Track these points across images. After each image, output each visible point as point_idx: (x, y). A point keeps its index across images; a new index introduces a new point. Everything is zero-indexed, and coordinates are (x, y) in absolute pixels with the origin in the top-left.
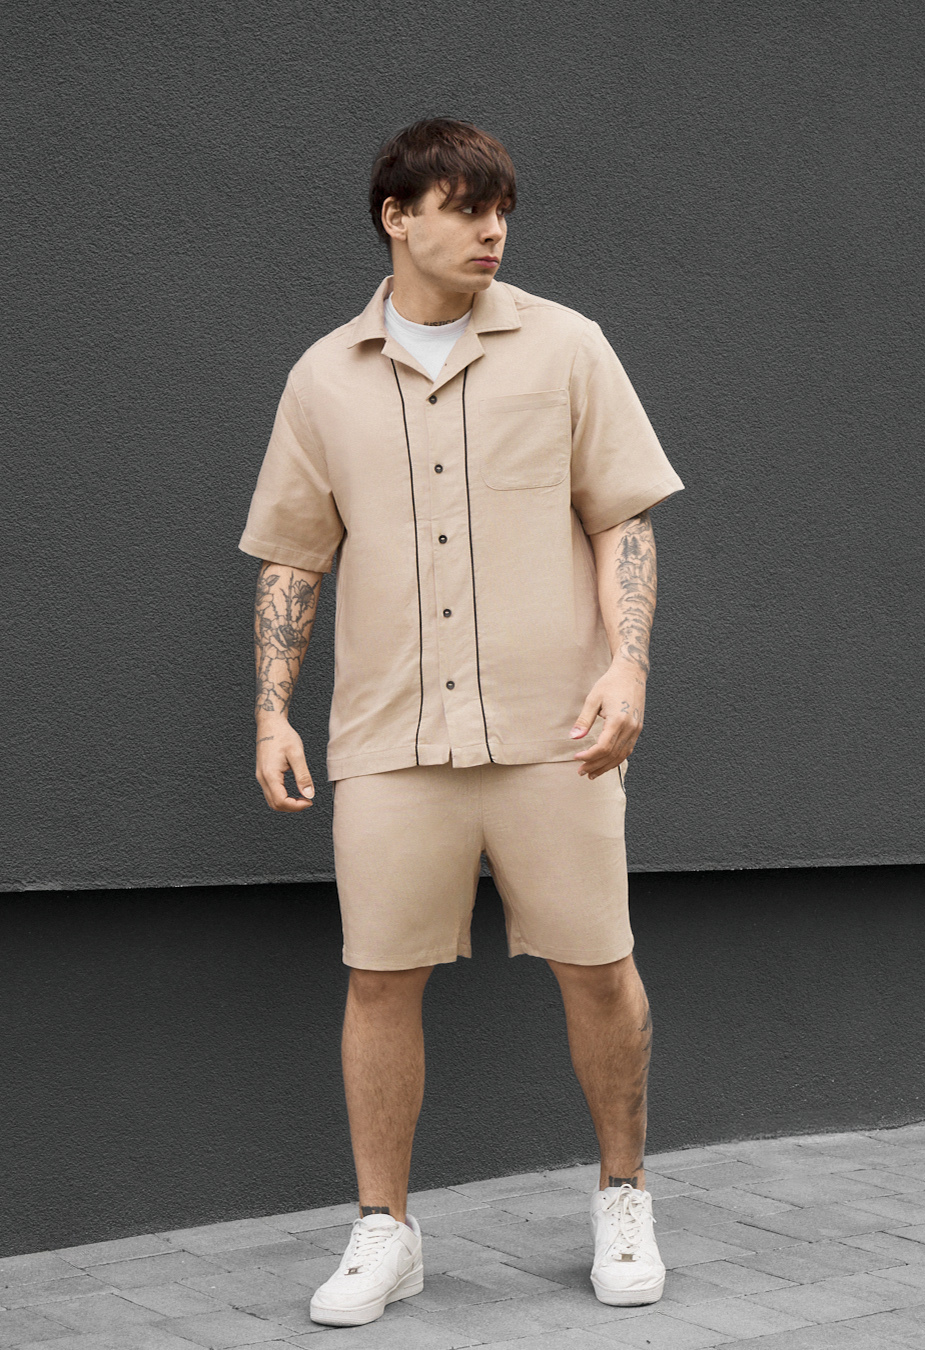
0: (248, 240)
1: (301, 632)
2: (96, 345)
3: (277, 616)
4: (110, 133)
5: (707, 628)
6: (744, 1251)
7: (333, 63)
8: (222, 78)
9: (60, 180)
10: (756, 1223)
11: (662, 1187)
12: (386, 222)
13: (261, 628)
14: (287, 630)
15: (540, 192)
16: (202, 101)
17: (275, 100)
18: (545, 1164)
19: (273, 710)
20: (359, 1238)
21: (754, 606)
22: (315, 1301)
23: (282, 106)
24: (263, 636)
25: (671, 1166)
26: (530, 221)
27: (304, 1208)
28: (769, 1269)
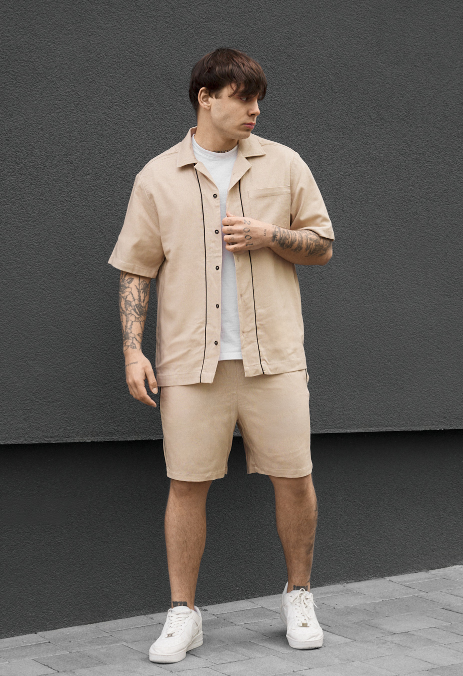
0: (185, 113)
1: (145, 307)
2: (109, 167)
3: (134, 300)
4: (115, 60)
5: (423, 307)
6: (445, 623)
7: (227, 23)
8: (171, 32)
9: (90, 84)
10: (451, 609)
11: (404, 591)
12: (200, 99)
13: (126, 306)
14: (139, 306)
15: (334, 87)
16: (161, 43)
17: (198, 42)
18: (344, 580)
19: (136, 348)
20: (171, 618)
21: (447, 295)
22: (151, 650)
23: (201, 45)
24: (127, 310)
25: (408, 581)
26: (329, 101)
27: (221, 602)
28: (457, 631)
